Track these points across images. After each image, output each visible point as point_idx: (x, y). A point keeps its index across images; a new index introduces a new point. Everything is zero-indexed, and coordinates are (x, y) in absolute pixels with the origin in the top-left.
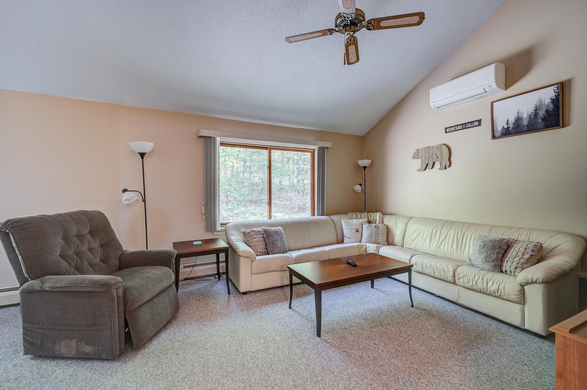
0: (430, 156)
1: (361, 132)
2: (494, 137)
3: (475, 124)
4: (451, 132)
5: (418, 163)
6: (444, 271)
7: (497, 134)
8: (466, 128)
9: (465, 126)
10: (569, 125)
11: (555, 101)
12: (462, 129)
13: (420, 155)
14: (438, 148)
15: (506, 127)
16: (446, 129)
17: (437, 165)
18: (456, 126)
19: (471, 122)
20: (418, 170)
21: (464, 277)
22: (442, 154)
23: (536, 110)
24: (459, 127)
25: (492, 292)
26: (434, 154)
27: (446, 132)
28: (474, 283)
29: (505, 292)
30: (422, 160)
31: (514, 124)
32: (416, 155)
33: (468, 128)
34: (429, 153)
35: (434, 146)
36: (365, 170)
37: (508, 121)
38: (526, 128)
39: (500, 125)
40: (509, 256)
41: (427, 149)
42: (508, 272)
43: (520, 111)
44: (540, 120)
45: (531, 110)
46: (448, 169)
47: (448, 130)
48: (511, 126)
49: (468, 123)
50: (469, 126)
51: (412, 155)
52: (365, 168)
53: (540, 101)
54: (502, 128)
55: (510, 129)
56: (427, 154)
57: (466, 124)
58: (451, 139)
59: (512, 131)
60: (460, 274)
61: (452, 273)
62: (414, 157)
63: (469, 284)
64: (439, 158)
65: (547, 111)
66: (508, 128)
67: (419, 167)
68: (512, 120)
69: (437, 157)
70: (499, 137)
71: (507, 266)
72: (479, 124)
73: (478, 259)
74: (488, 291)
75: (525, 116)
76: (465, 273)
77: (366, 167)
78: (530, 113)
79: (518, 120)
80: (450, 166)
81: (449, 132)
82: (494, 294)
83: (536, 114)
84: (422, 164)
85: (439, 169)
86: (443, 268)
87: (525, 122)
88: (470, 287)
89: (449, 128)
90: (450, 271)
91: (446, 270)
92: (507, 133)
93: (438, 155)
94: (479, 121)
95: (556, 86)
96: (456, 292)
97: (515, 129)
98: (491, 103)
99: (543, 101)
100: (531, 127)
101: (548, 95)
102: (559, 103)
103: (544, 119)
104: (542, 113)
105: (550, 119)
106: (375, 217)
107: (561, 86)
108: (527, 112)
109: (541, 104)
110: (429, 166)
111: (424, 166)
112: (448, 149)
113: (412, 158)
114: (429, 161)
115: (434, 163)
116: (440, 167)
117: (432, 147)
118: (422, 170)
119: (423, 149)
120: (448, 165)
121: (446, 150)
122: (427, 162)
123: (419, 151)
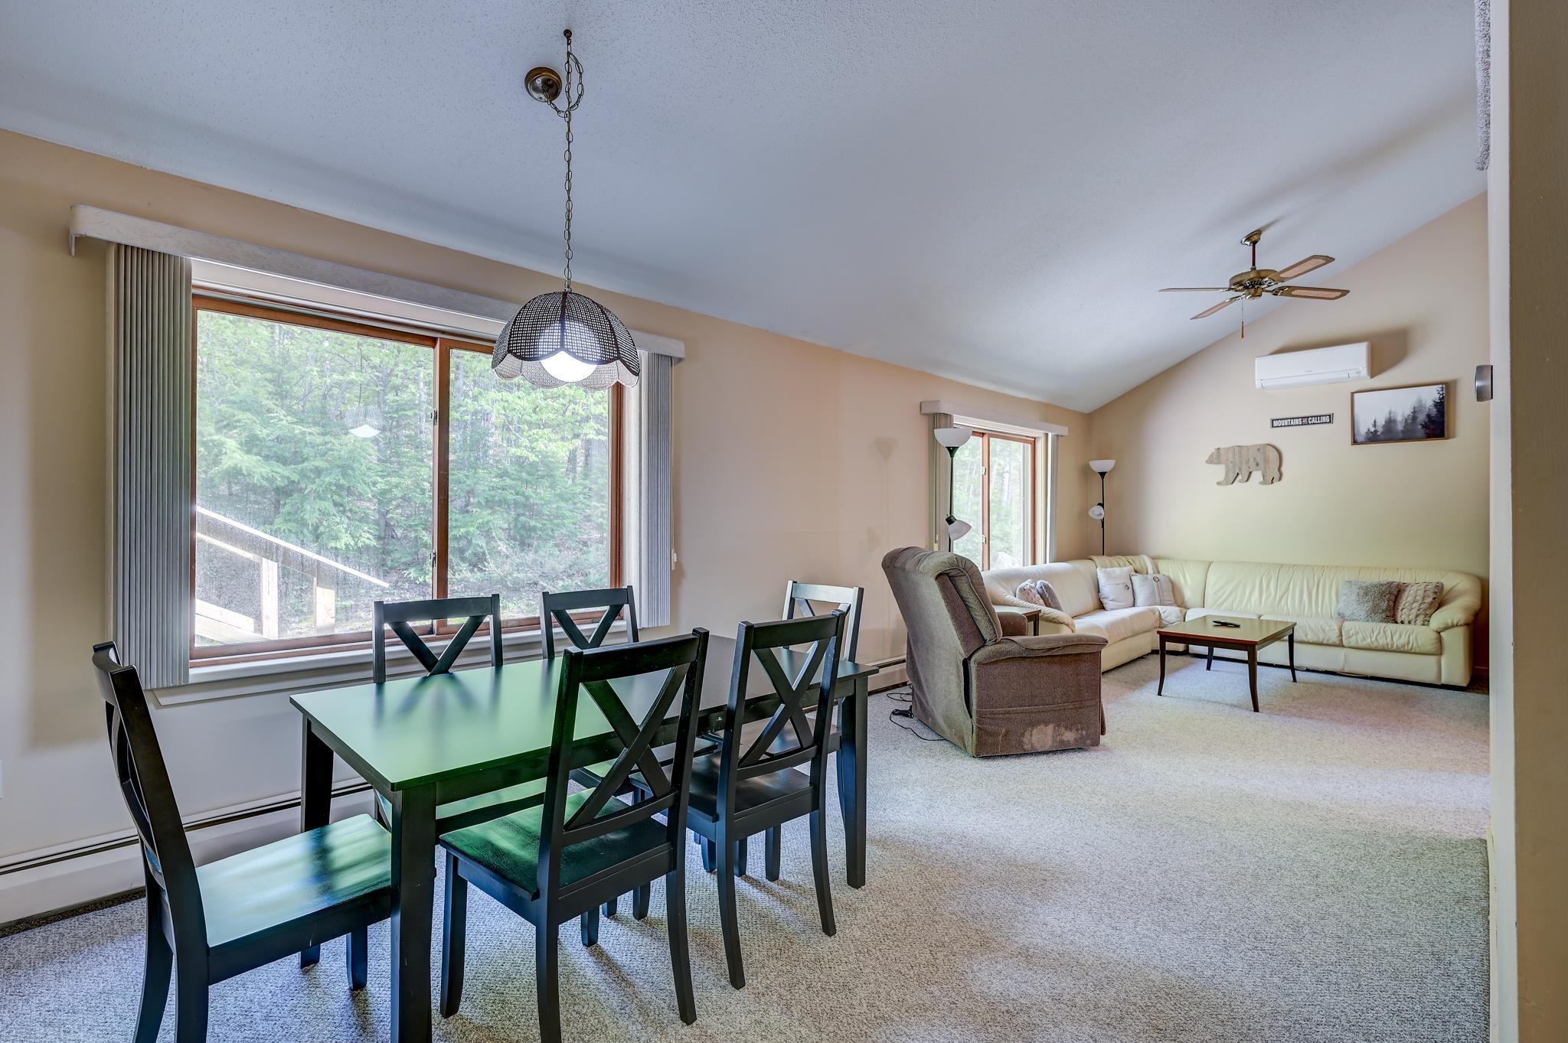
0: (1244, 462)
1: (1087, 405)
2: (1355, 442)
3: (1324, 419)
4: (1281, 426)
5: (1219, 471)
6: (1324, 631)
7: (1360, 439)
8: (1308, 424)
9: (1306, 421)
10: (1454, 437)
11: (1441, 405)
12: (1302, 425)
13: (1223, 459)
14: (1259, 450)
15: (1372, 429)
16: (1273, 421)
17: (1257, 476)
18: (1291, 419)
19: (1318, 417)
20: (1218, 483)
21: (1357, 633)
22: (1266, 461)
23: (1414, 413)
24: (1297, 421)
25: (1400, 646)
26: (1252, 460)
27: (1273, 426)
28: (1373, 639)
29: (1417, 643)
30: (1227, 467)
31: (1384, 426)
32: (1216, 458)
33: (1312, 424)
34: (1241, 456)
35: (1252, 446)
36: (1103, 478)
37: (1375, 422)
38: (1401, 435)
39: (1364, 427)
40: (1403, 603)
41: (1237, 449)
42: (1406, 622)
43: (1393, 410)
44: (1420, 427)
45: (1408, 412)
46: (1276, 483)
47: (1276, 423)
48: (1380, 430)
49: (1312, 417)
50: (1313, 421)
51: (1207, 458)
52: (1103, 474)
53: (1420, 401)
54: (1366, 430)
55: (1378, 433)
56: (1237, 457)
57: (1308, 417)
58: (1281, 438)
59: (1382, 437)
60: (1349, 631)
61: (1337, 631)
62: (1210, 461)
63: (1365, 643)
64: (1262, 465)
65: (1428, 416)
66: (1376, 431)
67: (1221, 478)
68: (1381, 422)
69: (1258, 465)
70: (1362, 443)
71: (1402, 615)
72: (1330, 420)
73: (1362, 611)
74: (1395, 646)
75: (1399, 418)
76: (1358, 628)
77: (1105, 473)
78: (1406, 416)
79: (1390, 422)
80: (1280, 480)
81: (1278, 426)
82: (1402, 649)
83: (1414, 418)
84: (1227, 474)
85: (1261, 483)
86: (1321, 626)
87: (1400, 427)
88: (1367, 646)
89: (1278, 420)
90: (1334, 630)
91: (1327, 628)
92: (1373, 438)
93: (1259, 461)
94: (1330, 416)
95: (1441, 386)
96: (1343, 658)
97: (1387, 434)
98: (1353, 394)
99: (1424, 402)
100: (1407, 435)
101: (1430, 396)
102: (1443, 408)
103: (1424, 426)
104: (1422, 418)
105: (1432, 427)
106: (1143, 564)
107: (1447, 387)
108: (1403, 413)
109: (1421, 406)
110: (1240, 477)
111: (1232, 476)
112: (1276, 453)
113: (1207, 462)
114: (1240, 469)
115: (1250, 473)
116: (1262, 480)
117: (1248, 448)
118: (1227, 484)
119: (1228, 449)
120: (1277, 477)
121: (1273, 454)
122: (1238, 471)
123: (1222, 452)
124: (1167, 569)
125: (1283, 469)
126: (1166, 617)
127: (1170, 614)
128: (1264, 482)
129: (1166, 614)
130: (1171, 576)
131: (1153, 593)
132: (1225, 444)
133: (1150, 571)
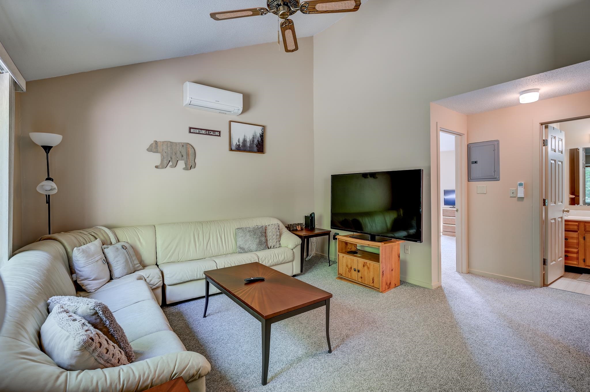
2: (231, 149)
3: (217, 133)
4: (195, 133)
5: (156, 158)
7: (234, 148)
8: (209, 135)
9: (208, 132)
11: (262, 136)
12: (206, 134)
13: (160, 149)
14: (183, 146)
15: (238, 144)
16: (190, 128)
17: (181, 164)
18: (200, 129)
19: (214, 131)
20: (157, 167)
23: (253, 138)
24: (203, 132)
27: (190, 132)
30: (162, 155)
31: (242, 143)
32: (154, 147)
33: (211, 135)
34: (171, 149)
35: (179, 143)
36: (47, 152)
37: (239, 140)
38: (248, 149)
39: (235, 142)
40: (269, 236)
41: (169, 144)
42: (275, 246)
43: (246, 135)
44: (255, 146)
45: (251, 137)
47: (192, 130)
48: (241, 144)
49: (211, 131)
50: (212, 134)
52: (47, 149)
53: (255, 133)
54: (235, 144)
55: (240, 146)
56: (169, 149)
57: (209, 130)
58: (195, 140)
59: (242, 148)
62: (150, 150)
65: (258, 141)
66: (239, 145)
67: (158, 163)
68: (241, 141)
69: (182, 156)
70: (234, 150)
72: (219, 135)
75: (248, 140)
77: (50, 148)
79: (245, 141)
81: (193, 133)
83: (253, 141)
84: (162, 161)
85: (184, 169)
87: (248, 144)
89: (193, 128)
92: (238, 148)
93: (183, 154)
95: (262, 127)
98: (231, 121)
99: (256, 134)
100: (251, 151)
101: (258, 131)
102: (263, 139)
103: (257, 146)
104: (256, 141)
105: (259, 147)
106: (105, 235)
107: (264, 128)
108: (249, 138)
109: (256, 135)
110: (171, 164)
111: (165, 162)
112: (193, 149)
113: (148, 150)
114: (171, 158)
115: (178, 161)
116: (185, 167)
117: (176, 144)
118: (163, 168)
119: (164, 142)
120: (193, 165)
121: (191, 151)
122: (169, 159)
123: (159, 144)
124: (125, 237)
125: (196, 161)
126: (151, 281)
127: (154, 277)
128: (186, 169)
129: (150, 278)
130: (129, 241)
131: (126, 261)
132: (160, 139)
133: (113, 240)
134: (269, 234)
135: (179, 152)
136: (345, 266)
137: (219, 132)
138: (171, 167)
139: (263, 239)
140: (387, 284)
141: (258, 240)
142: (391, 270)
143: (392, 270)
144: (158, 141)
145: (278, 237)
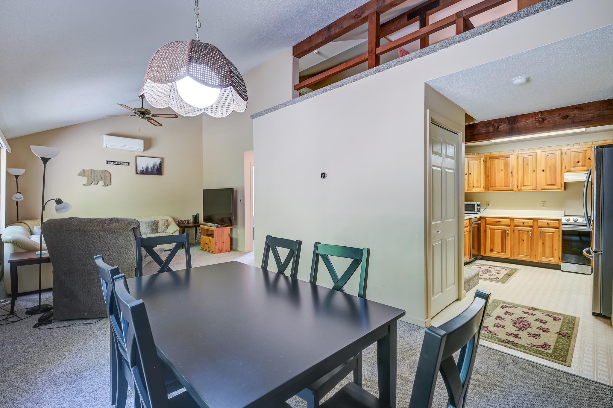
0: (96, 177)
2: (137, 173)
3: (126, 164)
4: (111, 164)
5: (84, 180)
7: (139, 172)
8: (121, 165)
9: (120, 163)
10: (164, 175)
11: (160, 164)
12: (118, 165)
13: (86, 174)
14: (102, 172)
15: (142, 170)
16: (107, 161)
17: (101, 183)
18: (114, 162)
19: (124, 162)
20: (84, 185)
22: (105, 177)
23: (154, 166)
24: (117, 163)
26: (99, 176)
27: (107, 163)
30: (88, 178)
31: (145, 169)
32: (83, 173)
35: (99, 170)
36: (17, 178)
37: (143, 167)
38: (150, 173)
39: (140, 169)
41: (92, 171)
43: (148, 164)
44: (155, 171)
45: (152, 165)
46: (109, 186)
47: (108, 162)
48: (144, 170)
49: (122, 162)
51: (78, 173)
53: (155, 163)
56: (93, 174)
58: (111, 168)
59: (145, 173)
62: (80, 175)
64: (103, 178)
65: (157, 167)
67: (85, 182)
68: (145, 168)
69: (102, 178)
70: (139, 174)
75: (150, 167)
77: (18, 175)
79: (147, 168)
80: (111, 185)
81: (109, 164)
83: (154, 168)
84: (88, 181)
85: (103, 186)
87: (150, 170)
89: (110, 161)
92: (142, 173)
93: (102, 177)
94: (129, 163)
95: (160, 159)
97: (146, 172)
98: (136, 156)
100: (152, 173)
101: (158, 161)
102: (161, 166)
103: (156, 171)
104: (156, 168)
105: (158, 171)
107: (162, 159)
108: (150, 166)
109: (155, 164)
110: (94, 183)
111: (90, 182)
112: (109, 174)
113: (78, 175)
114: (94, 179)
115: (99, 181)
116: (104, 184)
117: (97, 171)
118: (88, 185)
119: (89, 170)
120: (109, 184)
121: (108, 175)
122: (93, 180)
123: (86, 171)
125: (111, 181)
132: (87, 168)
134: (160, 225)
135: (100, 176)
136: (203, 243)
137: (128, 163)
138: (94, 185)
139: (155, 228)
140: (219, 250)
141: (151, 228)
142: (222, 242)
143: (224, 242)
144: (85, 169)
145: (165, 226)
